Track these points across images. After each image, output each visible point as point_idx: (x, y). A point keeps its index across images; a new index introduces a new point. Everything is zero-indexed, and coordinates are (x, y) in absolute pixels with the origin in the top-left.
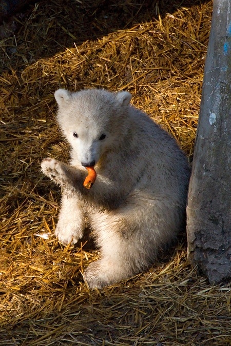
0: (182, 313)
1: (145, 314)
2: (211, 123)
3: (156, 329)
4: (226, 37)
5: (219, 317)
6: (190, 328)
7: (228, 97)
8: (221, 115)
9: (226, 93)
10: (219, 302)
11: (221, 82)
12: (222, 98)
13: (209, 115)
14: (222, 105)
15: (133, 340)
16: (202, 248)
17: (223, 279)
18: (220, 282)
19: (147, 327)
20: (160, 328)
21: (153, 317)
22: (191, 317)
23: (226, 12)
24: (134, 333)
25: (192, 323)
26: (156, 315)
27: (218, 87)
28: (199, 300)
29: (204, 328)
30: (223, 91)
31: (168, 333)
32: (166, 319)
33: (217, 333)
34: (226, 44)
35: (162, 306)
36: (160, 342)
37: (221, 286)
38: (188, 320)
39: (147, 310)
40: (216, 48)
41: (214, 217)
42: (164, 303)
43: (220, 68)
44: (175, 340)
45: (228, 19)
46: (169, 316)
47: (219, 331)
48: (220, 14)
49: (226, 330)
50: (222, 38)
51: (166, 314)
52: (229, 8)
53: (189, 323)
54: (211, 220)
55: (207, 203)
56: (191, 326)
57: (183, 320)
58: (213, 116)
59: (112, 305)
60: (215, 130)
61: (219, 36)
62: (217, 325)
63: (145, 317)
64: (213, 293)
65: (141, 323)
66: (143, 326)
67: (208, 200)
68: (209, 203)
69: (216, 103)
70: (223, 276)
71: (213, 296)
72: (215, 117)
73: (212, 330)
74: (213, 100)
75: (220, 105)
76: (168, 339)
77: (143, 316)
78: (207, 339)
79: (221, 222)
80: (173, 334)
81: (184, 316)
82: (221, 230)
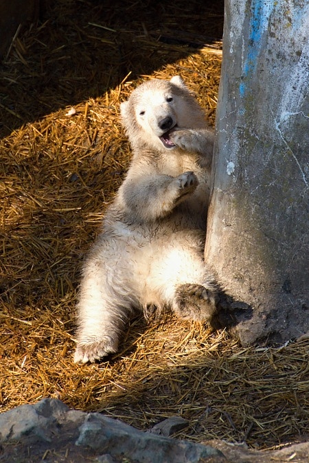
0: (223, 376)
1: (181, 381)
2: (229, 174)
3: (198, 395)
4: (242, 78)
5: (265, 376)
6: (236, 390)
7: (247, 143)
8: (240, 163)
9: (245, 138)
10: (260, 362)
11: (238, 128)
12: (240, 144)
13: (226, 165)
14: (241, 152)
15: (176, 409)
16: (228, 309)
17: (257, 339)
18: (254, 343)
19: (187, 395)
20: (202, 394)
21: (191, 384)
22: (235, 379)
23: (241, 50)
24: (174, 401)
25: (236, 385)
26: (193, 382)
27: (235, 133)
28: (236, 363)
29: (253, 388)
30: (240, 137)
31: (214, 397)
32: (207, 384)
33: (269, 391)
34: (242, 85)
35: (198, 372)
36: (209, 406)
37: (256, 346)
38: (232, 383)
39: (182, 378)
40: (230, 91)
41: (239, 274)
42: (199, 369)
43: (236, 112)
44: (225, 403)
45: (243, 58)
46: (208, 381)
47: (271, 389)
48: (233, 53)
49: (280, 387)
50: (237, 79)
51: (204, 379)
52: (243, 46)
53: (234, 386)
54: (236, 278)
55: (230, 261)
56: (236, 388)
57: (226, 383)
58: (231, 165)
59: (139, 378)
60: (235, 180)
61: (234, 77)
62: (266, 384)
63: (182, 385)
64: (249, 354)
65: (180, 391)
66: (182, 394)
67: (231, 256)
68: (232, 260)
69: (234, 150)
70: (257, 335)
71: (252, 357)
72: (234, 166)
73: (262, 390)
74: (230, 148)
75: (239, 152)
76: (216, 402)
77: (180, 384)
78: (260, 398)
79: (247, 279)
80: (220, 398)
81: (225, 379)
82: (248, 288)
